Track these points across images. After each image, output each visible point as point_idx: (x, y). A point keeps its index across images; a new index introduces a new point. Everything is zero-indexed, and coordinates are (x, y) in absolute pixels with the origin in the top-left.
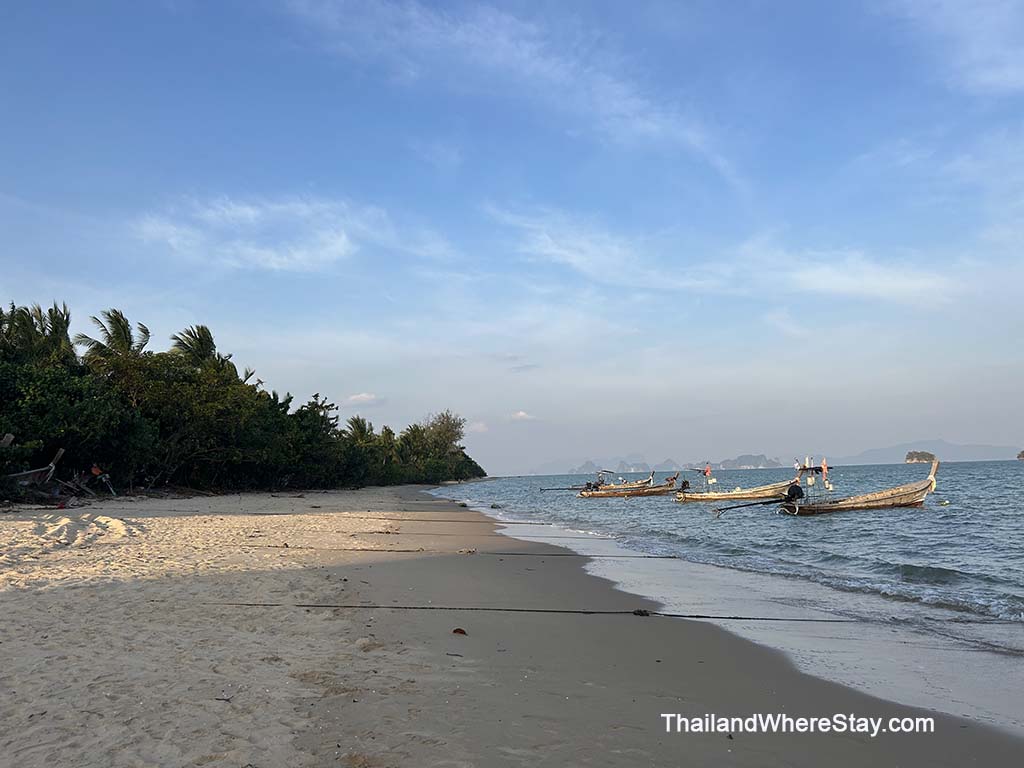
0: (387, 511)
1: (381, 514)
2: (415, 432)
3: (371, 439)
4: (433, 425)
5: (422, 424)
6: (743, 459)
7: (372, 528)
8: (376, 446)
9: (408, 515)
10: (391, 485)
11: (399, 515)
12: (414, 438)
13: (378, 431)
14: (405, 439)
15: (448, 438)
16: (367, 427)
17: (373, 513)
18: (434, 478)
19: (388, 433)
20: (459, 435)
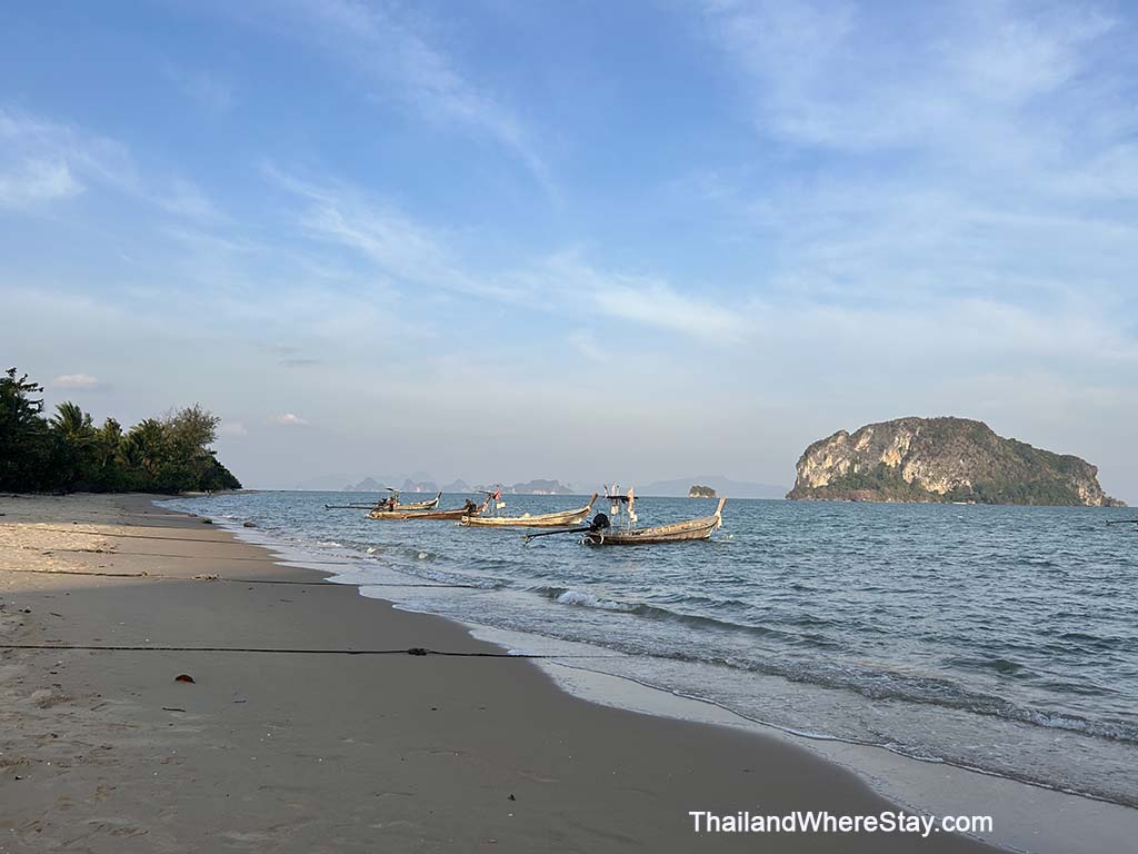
0: (101, 523)
1: (92, 528)
2: (151, 428)
3: (89, 433)
4: (176, 422)
5: (162, 419)
6: (535, 484)
7: (78, 545)
8: (95, 443)
9: (130, 531)
10: (111, 492)
11: (118, 530)
12: (149, 436)
13: (98, 423)
14: (137, 437)
15: (195, 440)
16: (83, 417)
17: (81, 526)
18: (173, 486)
19: (114, 426)
20: (209, 438)
